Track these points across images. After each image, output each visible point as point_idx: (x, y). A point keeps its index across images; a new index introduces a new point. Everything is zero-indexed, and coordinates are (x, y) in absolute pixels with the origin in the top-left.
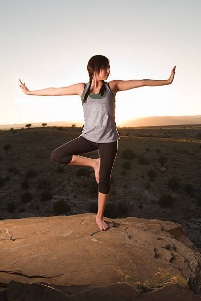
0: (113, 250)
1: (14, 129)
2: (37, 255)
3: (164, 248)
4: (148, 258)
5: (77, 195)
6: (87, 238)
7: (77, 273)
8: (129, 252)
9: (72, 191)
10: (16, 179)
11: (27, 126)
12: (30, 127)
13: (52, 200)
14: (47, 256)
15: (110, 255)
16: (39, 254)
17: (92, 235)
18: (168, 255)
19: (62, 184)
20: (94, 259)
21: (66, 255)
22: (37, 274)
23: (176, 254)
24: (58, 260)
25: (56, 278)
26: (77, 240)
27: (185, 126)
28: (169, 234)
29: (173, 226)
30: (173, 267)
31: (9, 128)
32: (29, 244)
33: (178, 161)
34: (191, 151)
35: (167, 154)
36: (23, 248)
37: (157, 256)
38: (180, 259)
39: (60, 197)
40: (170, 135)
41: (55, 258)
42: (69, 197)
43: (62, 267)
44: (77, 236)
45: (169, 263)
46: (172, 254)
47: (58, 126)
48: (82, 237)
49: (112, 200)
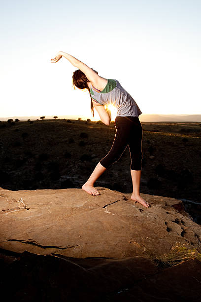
0: (126, 222)
1: (31, 120)
2: (51, 225)
3: (173, 221)
4: (160, 231)
5: (81, 176)
6: (100, 209)
7: (91, 245)
8: (142, 224)
9: (77, 173)
10: (32, 161)
11: (41, 118)
12: (44, 119)
13: (60, 180)
14: (61, 226)
15: (123, 227)
16: (53, 224)
17: (104, 207)
18: (178, 229)
19: (69, 167)
20: (108, 230)
21: (81, 226)
22: (50, 245)
23: (185, 228)
24: (72, 231)
25: (70, 249)
26: (90, 212)
27: (171, 123)
28: (173, 209)
29: (174, 201)
30: (186, 241)
31: (26, 120)
32: (42, 214)
33: (164, 151)
34: (175, 143)
35: (156, 145)
36: (37, 217)
37: (169, 230)
38: (190, 233)
39: (67, 177)
40: (158, 129)
41: (69, 228)
42: (74, 177)
43: (76, 238)
44: (90, 207)
45: (180, 236)
46: (182, 228)
47: (67, 119)
48: (95, 208)
49: (109, 181)
